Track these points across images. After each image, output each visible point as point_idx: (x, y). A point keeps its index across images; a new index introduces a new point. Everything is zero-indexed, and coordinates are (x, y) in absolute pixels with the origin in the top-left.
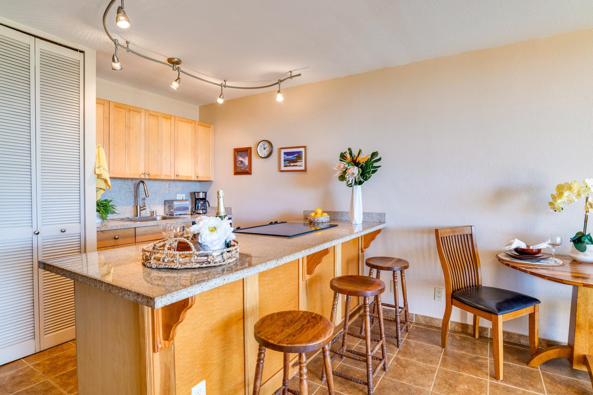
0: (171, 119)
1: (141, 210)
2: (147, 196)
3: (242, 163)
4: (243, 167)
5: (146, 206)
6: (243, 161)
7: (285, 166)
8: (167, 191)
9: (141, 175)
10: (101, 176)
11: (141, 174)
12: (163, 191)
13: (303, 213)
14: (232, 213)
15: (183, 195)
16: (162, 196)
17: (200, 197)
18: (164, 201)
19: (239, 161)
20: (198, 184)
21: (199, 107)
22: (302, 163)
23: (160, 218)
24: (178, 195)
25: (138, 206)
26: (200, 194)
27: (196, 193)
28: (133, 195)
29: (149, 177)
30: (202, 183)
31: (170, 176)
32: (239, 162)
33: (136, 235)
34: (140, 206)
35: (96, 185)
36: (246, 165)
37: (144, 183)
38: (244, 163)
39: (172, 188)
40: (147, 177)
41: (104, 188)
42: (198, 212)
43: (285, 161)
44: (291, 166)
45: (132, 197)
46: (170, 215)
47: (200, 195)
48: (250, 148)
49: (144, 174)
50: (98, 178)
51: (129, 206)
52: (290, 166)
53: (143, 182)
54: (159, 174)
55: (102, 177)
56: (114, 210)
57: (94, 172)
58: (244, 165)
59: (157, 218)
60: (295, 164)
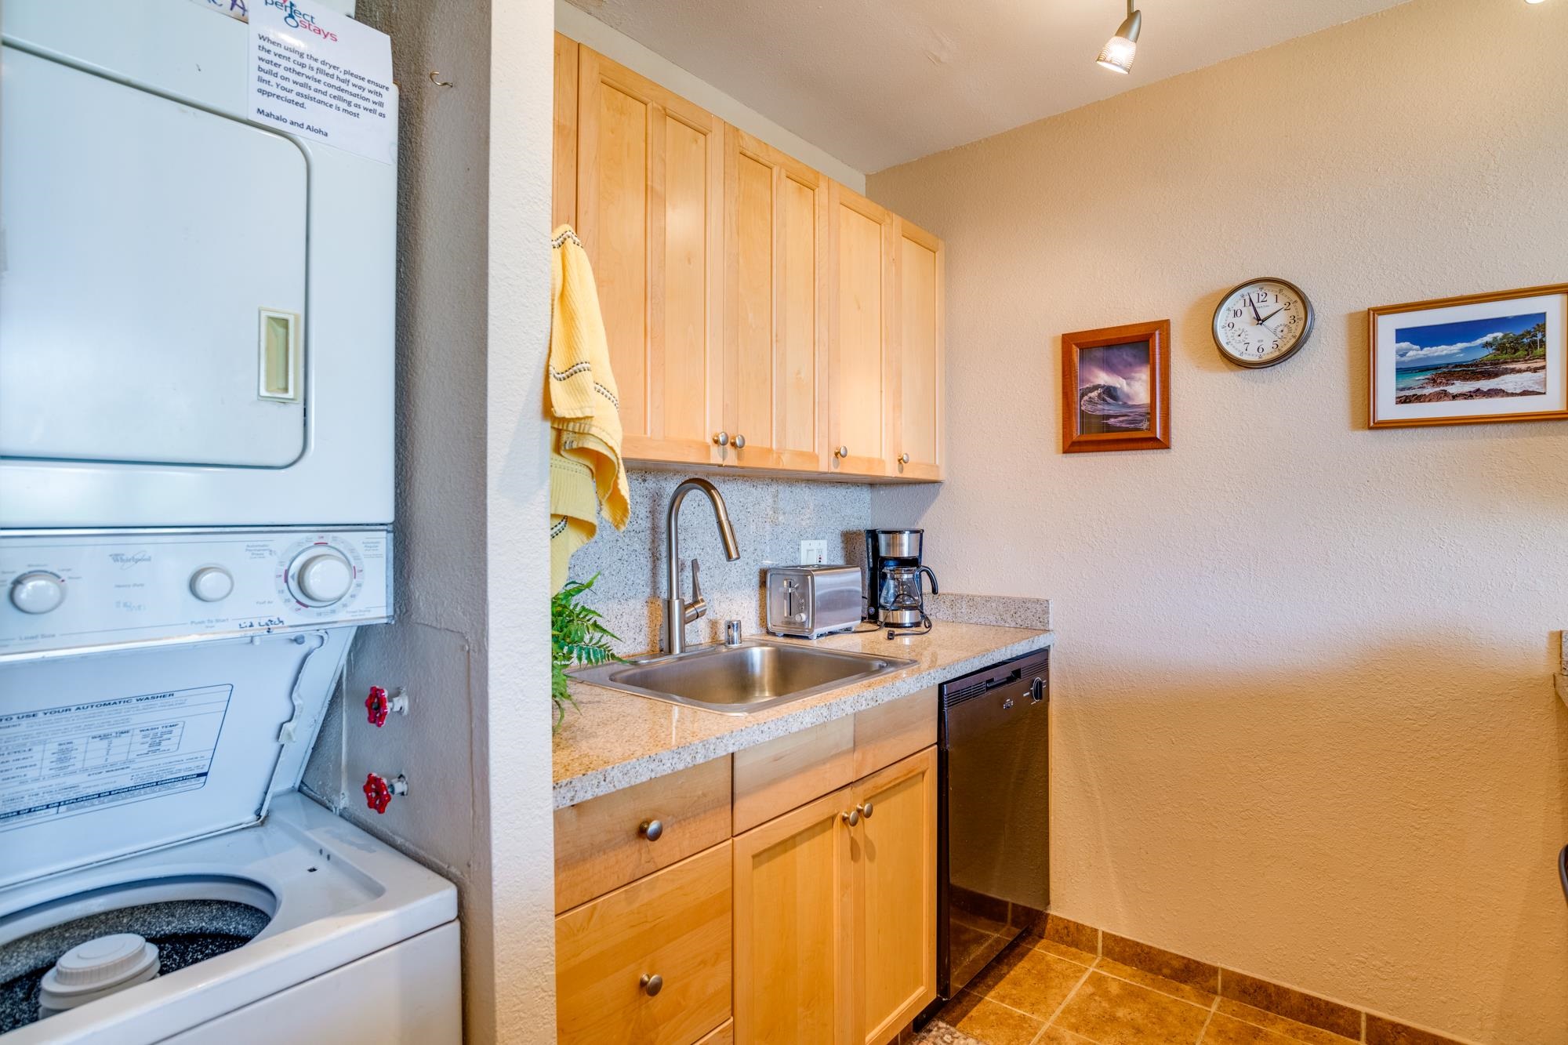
0: (817, 190)
1: (685, 621)
2: (734, 555)
3: (1115, 398)
4: (1116, 417)
5: (702, 601)
6: (1115, 389)
7: (1403, 400)
8: (768, 527)
9: (708, 447)
10: (582, 434)
11: (709, 441)
12: (753, 527)
13: (1542, 644)
14: (1051, 627)
15: (821, 541)
16: (752, 549)
17: (901, 552)
18: (756, 570)
19: (1096, 388)
20: (866, 494)
21: (868, 177)
22: (1540, 374)
23: (763, 653)
24: (805, 545)
25: (676, 604)
26: (901, 539)
27: (883, 538)
28: (647, 547)
29: (739, 457)
30: (883, 492)
31: (814, 457)
32: (1094, 394)
33: (737, 791)
34: (682, 601)
35: (554, 496)
36: (1138, 406)
37: (714, 488)
38: (1128, 396)
39: (784, 513)
40: (731, 459)
41: (589, 516)
42: (891, 621)
43: (1402, 371)
44: (1454, 397)
45: (643, 561)
46: (786, 636)
47: (901, 545)
48: (1164, 326)
49: (724, 444)
50: (558, 448)
51: (631, 602)
52: (1443, 396)
53: (707, 487)
54: (774, 447)
55: (591, 445)
56: (606, 639)
57: (537, 405)
58: (1125, 405)
59: (752, 654)
60: (1485, 385)
